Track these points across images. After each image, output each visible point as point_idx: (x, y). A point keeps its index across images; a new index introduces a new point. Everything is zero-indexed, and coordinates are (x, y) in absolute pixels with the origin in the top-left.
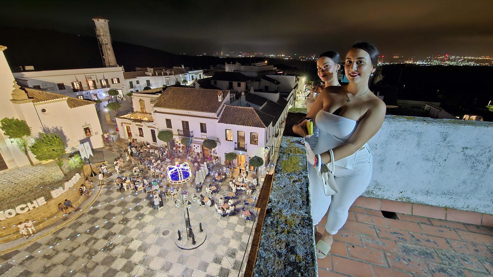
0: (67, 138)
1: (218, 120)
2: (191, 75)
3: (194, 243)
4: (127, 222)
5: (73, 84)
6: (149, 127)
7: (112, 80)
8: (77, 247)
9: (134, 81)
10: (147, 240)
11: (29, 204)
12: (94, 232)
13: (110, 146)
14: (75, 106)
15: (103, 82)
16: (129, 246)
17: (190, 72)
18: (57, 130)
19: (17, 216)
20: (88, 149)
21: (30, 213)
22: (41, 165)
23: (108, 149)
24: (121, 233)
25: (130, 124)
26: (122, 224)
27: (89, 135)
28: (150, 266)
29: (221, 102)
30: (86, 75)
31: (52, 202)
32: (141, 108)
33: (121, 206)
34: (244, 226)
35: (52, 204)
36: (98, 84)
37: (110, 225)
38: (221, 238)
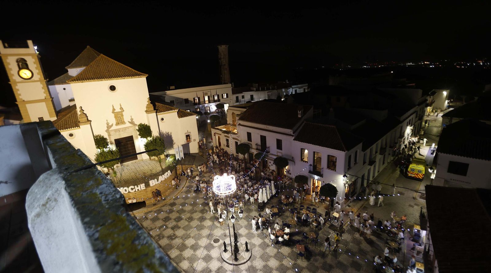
0: (174, 142)
1: (293, 138)
2: (294, 90)
3: (236, 259)
4: (191, 221)
5: (194, 99)
6: (234, 138)
7: (222, 95)
8: (154, 229)
9: (240, 96)
10: (200, 241)
11: (136, 187)
12: (167, 221)
13: (203, 153)
14: (182, 117)
15: (215, 97)
16: (185, 241)
17: (293, 86)
18: (169, 135)
19: (129, 193)
20: (181, 152)
21: (135, 193)
22: (155, 160)
23: (201, 155)
24: (184, 228)
25: (221, 135)
26: (187, 221)
27: (189, 141)
28: (194, 265)
29: (300, 118)
30: (204, 91)
31: (149, 189)
32: (233, 121)
33: (192, 206)
34: (294, 262)
35: (149, 191)
36: (211, 99)
37: (179, 219)
38: (265, 265)
